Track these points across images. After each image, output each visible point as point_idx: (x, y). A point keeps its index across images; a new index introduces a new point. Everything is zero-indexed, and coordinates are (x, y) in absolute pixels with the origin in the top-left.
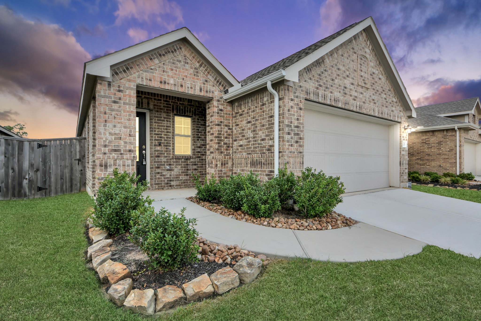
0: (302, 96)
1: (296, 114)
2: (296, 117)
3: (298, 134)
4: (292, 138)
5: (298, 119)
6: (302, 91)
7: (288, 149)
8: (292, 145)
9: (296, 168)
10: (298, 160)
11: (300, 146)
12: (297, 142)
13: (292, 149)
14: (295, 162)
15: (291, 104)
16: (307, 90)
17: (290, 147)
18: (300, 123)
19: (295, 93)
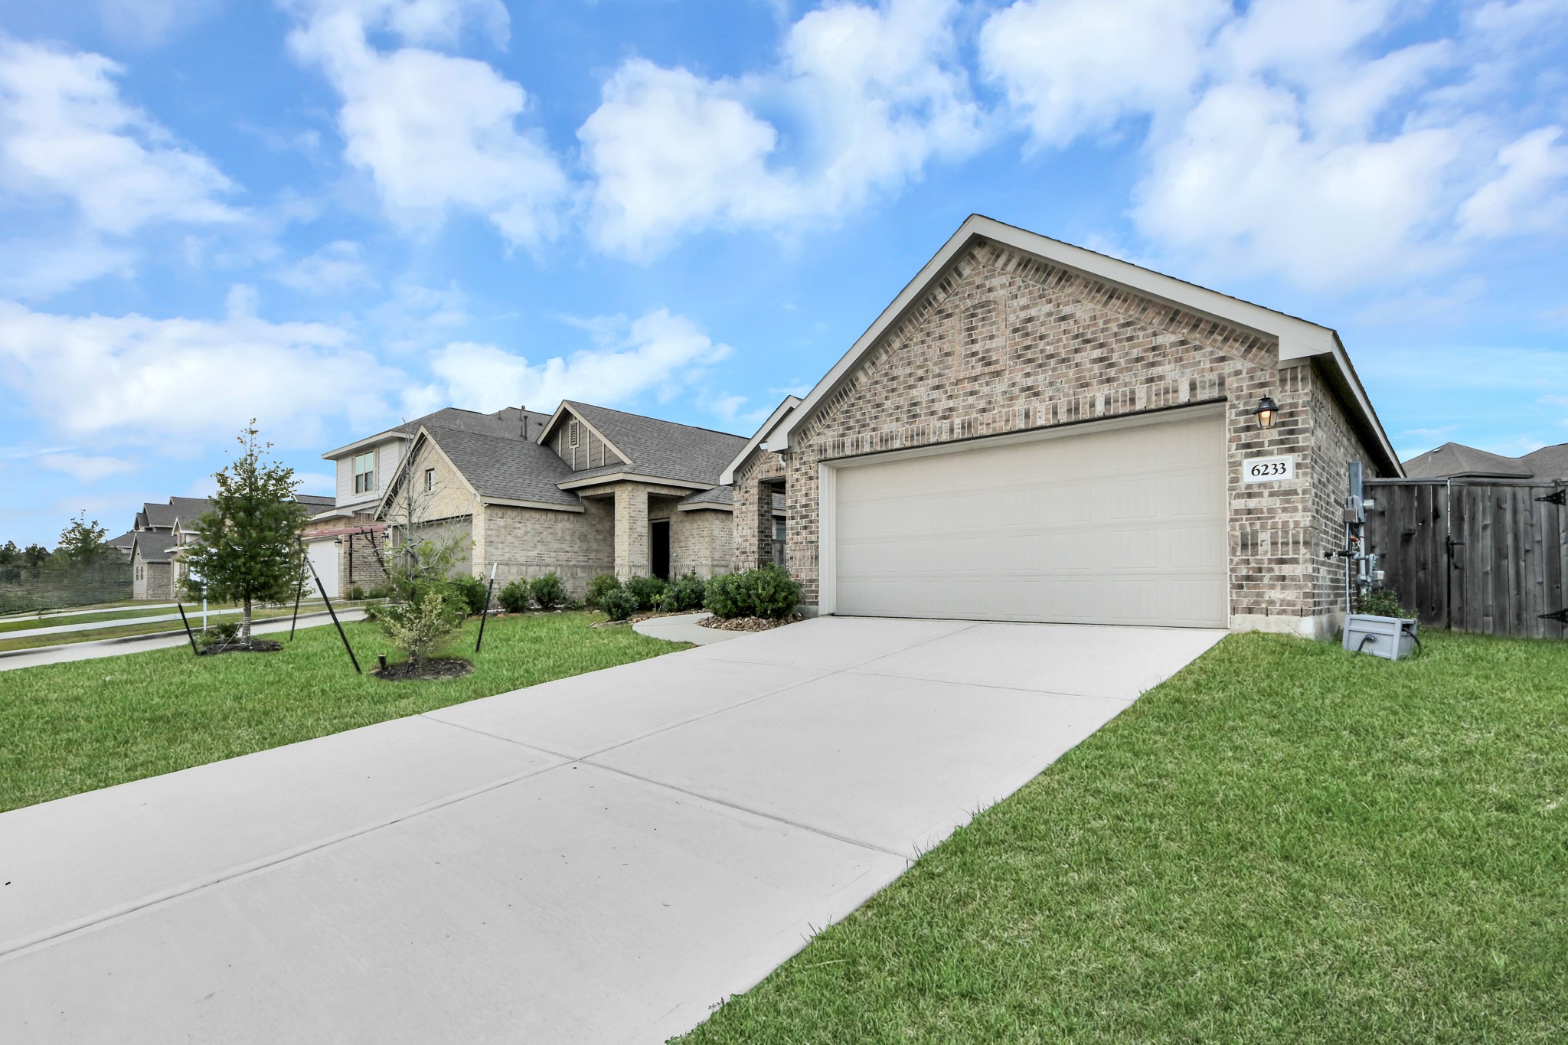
0: (811, 459)
1: (803, 488)
2: (804, 492)
3: (806, 516)
4: (797, 523)
5: (807, 495)
6: (812, 451)
7: (792, 539)
8: (798, 534)
9: (804, 565)
10: (808, 553)
11: (811, 533)
12: (805, 528)
13: (799, 538)
14: (804, 557)
15: (797, 475)
16: (821, 446)
17: (795, 537)
18: (810, 500)
19: (801, 459)
